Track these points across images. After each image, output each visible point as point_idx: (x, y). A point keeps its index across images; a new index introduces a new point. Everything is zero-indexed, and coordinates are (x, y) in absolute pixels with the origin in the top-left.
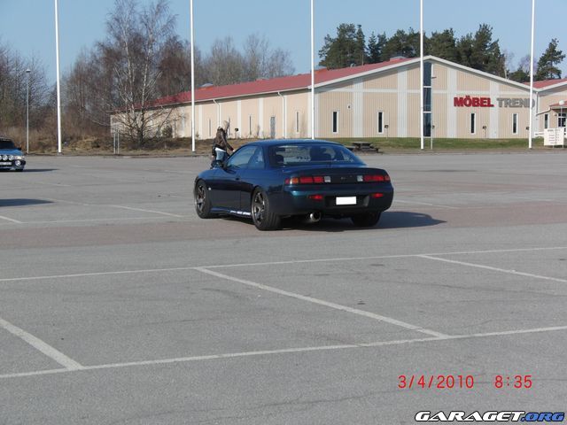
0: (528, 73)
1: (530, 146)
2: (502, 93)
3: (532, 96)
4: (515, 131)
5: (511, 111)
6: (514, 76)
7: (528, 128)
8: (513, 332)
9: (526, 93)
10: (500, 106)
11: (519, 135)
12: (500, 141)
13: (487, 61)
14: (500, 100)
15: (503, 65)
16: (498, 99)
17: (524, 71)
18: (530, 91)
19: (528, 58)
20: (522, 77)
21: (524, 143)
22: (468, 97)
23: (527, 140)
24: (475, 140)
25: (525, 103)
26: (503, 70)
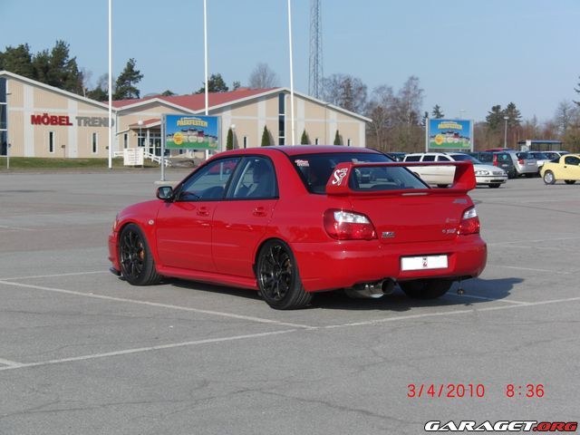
0: (107, 92)
1: (110, 166)
2: (81, 111)
3: (110, 115)
4: (94, 150)
5: (90, 130)
6: (93, 95)
7: (107, 148)
8: (89, 357)
9: (104, 112)
10: (79, 125)
11: (98, 155)
12: (80, 161)
13: (65, 78)
14: (79, 119)
15: (81, 84)
16: (77, 118)
17: (103, 90)
18: (109, 110)
19: (106, 77)
20: (100, 96)
21: (104, 162)
22: (46, 115)
23: (107, 160)
24: (54, 159)
25: (104, 122)
26: (81, 88)
